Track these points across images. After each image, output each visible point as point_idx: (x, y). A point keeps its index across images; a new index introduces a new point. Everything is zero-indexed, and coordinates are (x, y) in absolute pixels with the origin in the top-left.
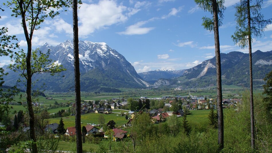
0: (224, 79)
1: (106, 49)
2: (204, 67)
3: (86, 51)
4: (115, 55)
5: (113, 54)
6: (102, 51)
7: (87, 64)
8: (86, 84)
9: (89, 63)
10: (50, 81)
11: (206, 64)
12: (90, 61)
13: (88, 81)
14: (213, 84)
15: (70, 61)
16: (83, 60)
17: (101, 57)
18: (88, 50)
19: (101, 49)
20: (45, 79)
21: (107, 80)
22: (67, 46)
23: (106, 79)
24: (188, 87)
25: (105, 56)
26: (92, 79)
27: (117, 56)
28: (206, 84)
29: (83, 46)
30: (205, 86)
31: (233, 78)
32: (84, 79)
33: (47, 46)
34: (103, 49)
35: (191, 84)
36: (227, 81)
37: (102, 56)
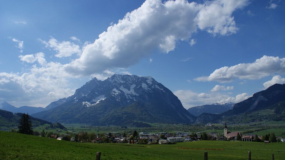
0: (273, 114)
1: (151, 83)
2: (255, 100)
3: (132, 85)
4: (161, 89)
5: (158, 88)
6: (147, 85)
7: (132, 98)
8: (123, 119)
9: (133, 98)
10: (92, 115)
11: (257, 97)
12: (134, 95)
13: (126, 116)
14: (258, 119)
15: (115, 95)
16: (128, 94)
17: (145, 91)
18: (134, 84)
19: (146, 83)
20: (88, 112)
21: (145, 115)
22: (113, 80)
23: (143, 113)
24: (231, 122)
25: (150, 90)
26: (130, 113)
27: (162, 89)
28: (250, 119)
29: (129, 80)
30: (249, 122)
31: (283, 112)
32: (122, 113)
33: (96, 81)
34: (148, 83)
35: (234, 120)
36: (276, 116)
37: (147, 90)
